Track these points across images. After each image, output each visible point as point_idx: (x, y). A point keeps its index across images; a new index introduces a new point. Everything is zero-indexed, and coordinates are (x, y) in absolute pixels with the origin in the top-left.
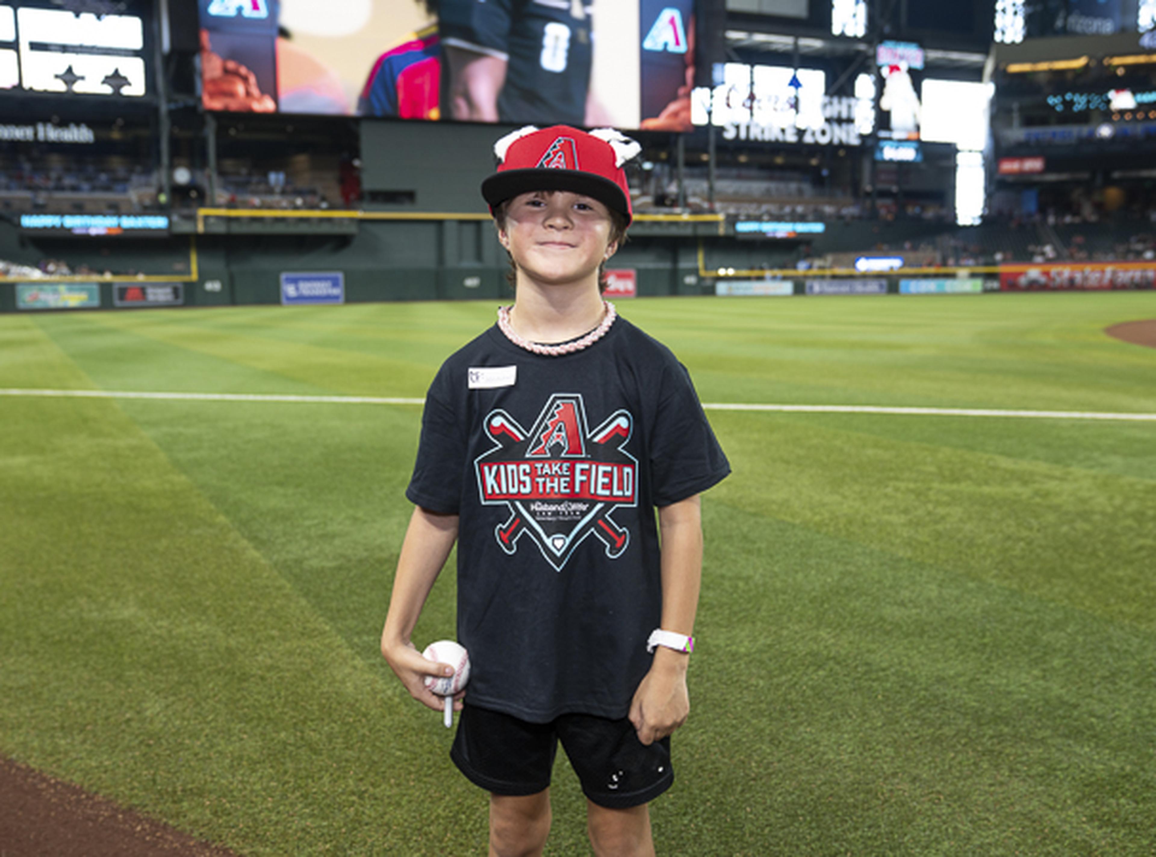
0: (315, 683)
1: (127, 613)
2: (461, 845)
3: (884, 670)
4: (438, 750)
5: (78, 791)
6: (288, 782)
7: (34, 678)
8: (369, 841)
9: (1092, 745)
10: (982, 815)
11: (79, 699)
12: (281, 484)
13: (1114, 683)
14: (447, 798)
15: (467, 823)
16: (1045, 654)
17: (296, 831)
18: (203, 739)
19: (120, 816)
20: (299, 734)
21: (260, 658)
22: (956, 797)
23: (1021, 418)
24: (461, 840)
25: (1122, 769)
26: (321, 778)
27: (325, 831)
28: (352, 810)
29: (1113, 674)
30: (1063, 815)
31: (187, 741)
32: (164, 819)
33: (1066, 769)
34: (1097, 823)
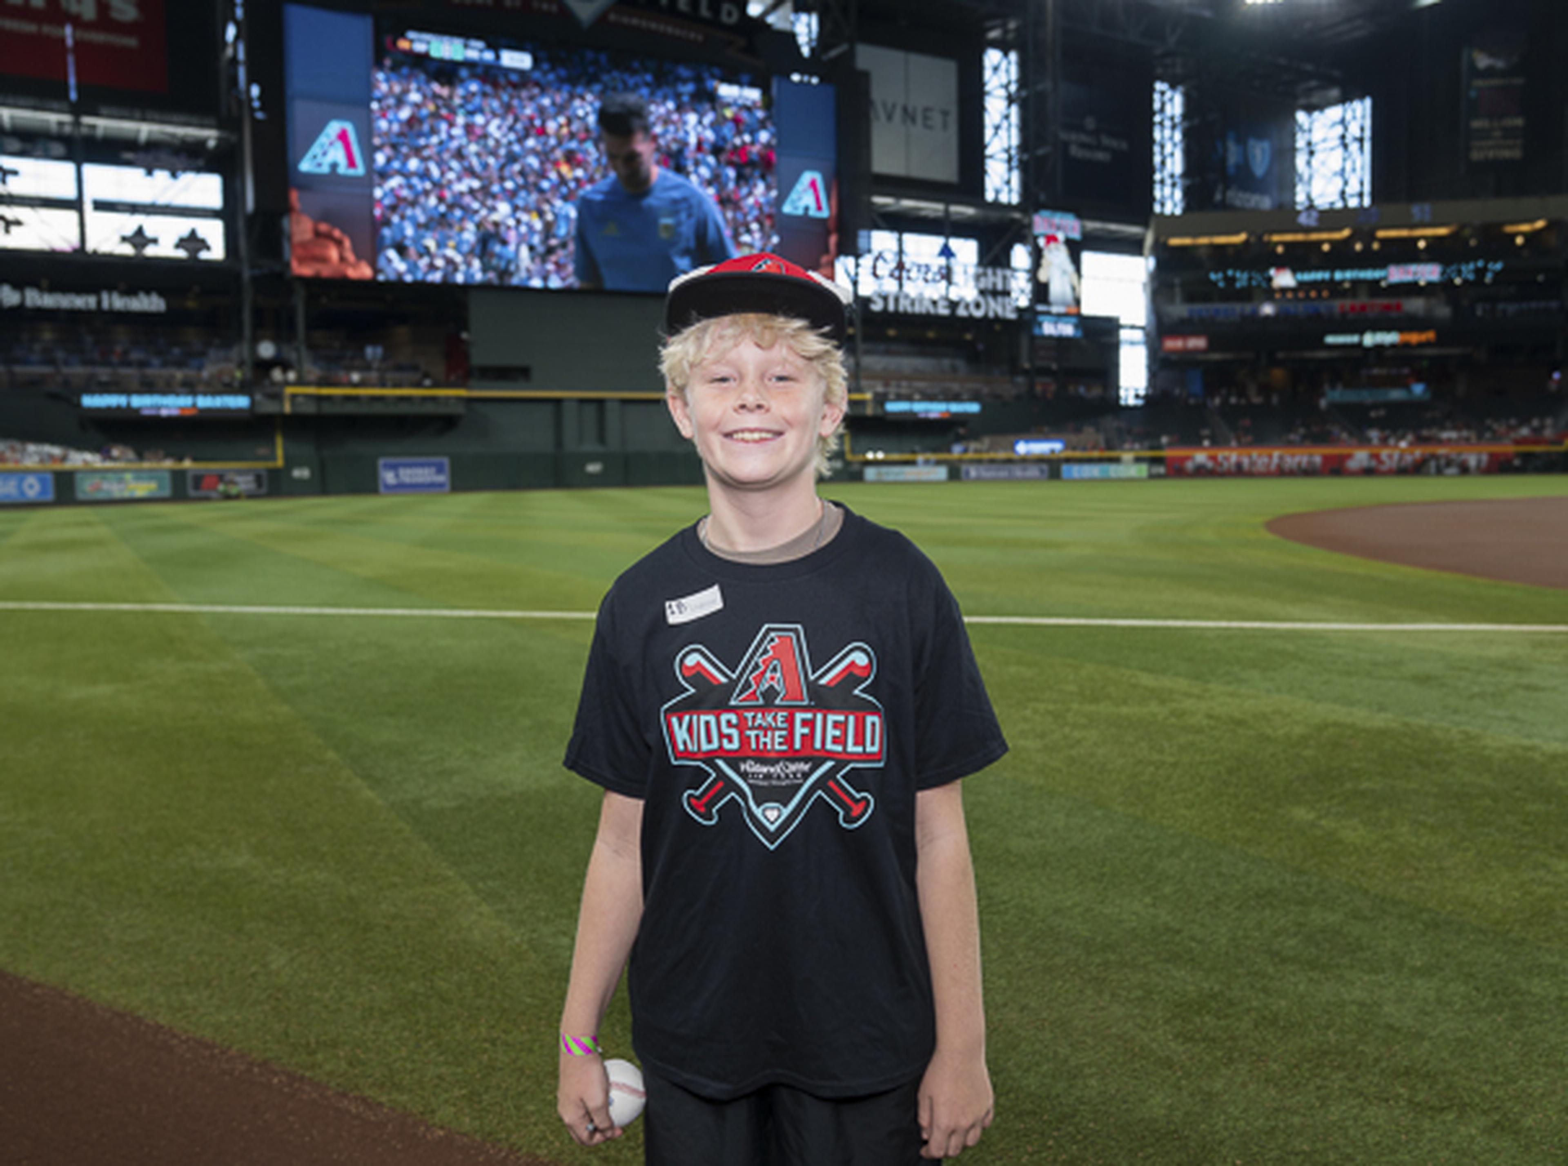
0: (442, 932)
1: (239, 862)
3: (1004, 902)
5: (210, 1046)
6: (419, 1032)
7: (151, 933)
8: (504, 1085)
9: (1189, 968)
10: (1081, 1039)
11: (200, 953)
12: (392, 714)
13: (1217, 908)
16: (1159, 881)
17: (431, 1079)
18: (332, 991)
19: (256, 1070)
20: (428, 984)
21: (383, 906)
22: (1058, 1023)
23: (1168, 629)
25: (1211, 989)
26: (452, 1027)
27: (460, 1078)
28: (485, 1057)
29: (1218, 899)
30: (1153, 1035)
31: (316, 994)
32: (300, 1072)
33: (1162, 992)
34: (1180, 1040)
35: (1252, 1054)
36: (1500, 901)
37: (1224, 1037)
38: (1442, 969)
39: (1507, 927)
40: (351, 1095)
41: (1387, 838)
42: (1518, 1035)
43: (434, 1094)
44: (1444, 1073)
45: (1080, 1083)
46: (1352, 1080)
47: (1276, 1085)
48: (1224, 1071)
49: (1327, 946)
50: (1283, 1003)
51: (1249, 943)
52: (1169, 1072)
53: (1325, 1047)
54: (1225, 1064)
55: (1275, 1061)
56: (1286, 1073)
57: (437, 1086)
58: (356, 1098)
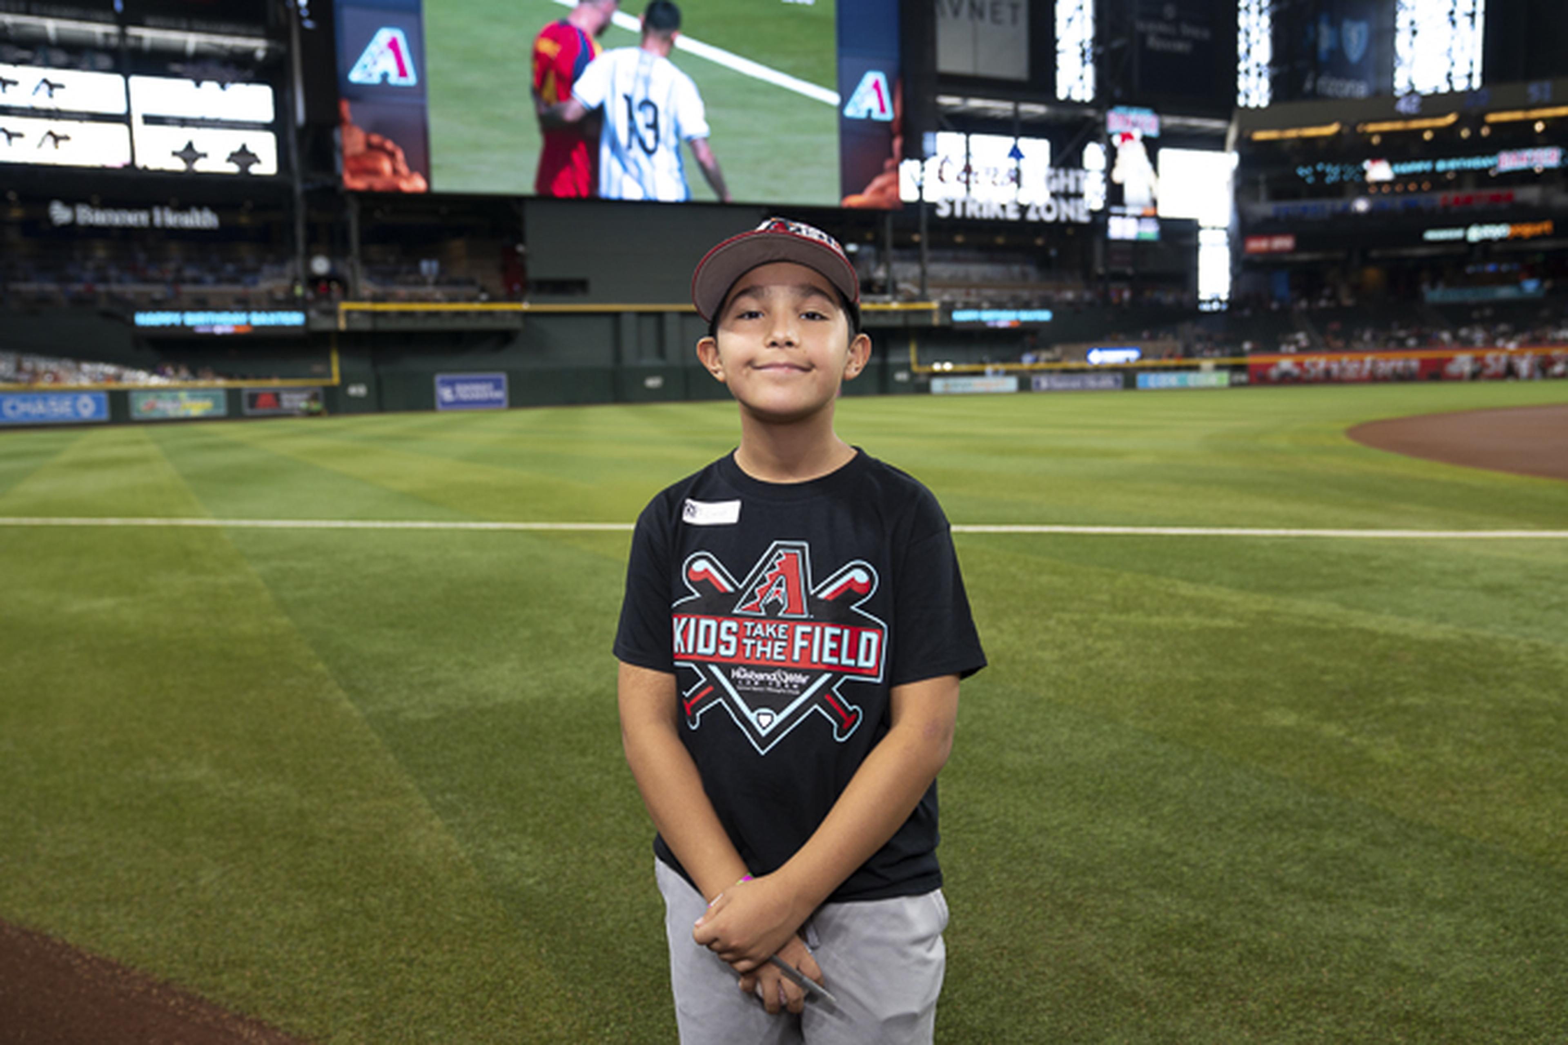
0: (386, 846)
1: (197, 774)
2: (503, 1011)
3: (985, 821)
4: (500, 915)
5: (117, 966)
6: (335, 951)
7: (84, 847)
8: (409, 1009)
9: (1175, 894)
10: (1041, 969)
11: (129, 869)
12: (392, 626)
14: (499, 963)
15: (513, 988)
16: (1159, 800)
17: (335, 1001)
18: (256, 908)
19: (155, 991)
20: (358, 900)
21: (332, 820)
22: (1019, 952)
23: (1220, 537)
24: (504, 1006)
26: (371, 946)
27: (365, 1000)
28: (398, 978)
29: (1221, 820)
30: (1121, 967)
31: (239, 911)
32: (200, 993)
33: (1140, 920)
34: (1152, 973)
35: (1231, 991)
36: (1547, 830)
37: (1202, 971)
38: (1468, 903)
39: (1553, 858)
40: (247, 1018)
41: (1424, 757)
42: (1548, 981)
43: (335, 1017)
44: (1452, 1020)
45: (1030, 1019)
46: (1341, 1025)
47: (1253, 1027)
48: (1195, 1009)
49: (1336, 873)
50: (1276, 935)
51: (1247, 868)
52: (1132, 1009)
53: (1316, 986)
54: (1197, 1002)
55: (1255, 1001)
56: (1265, 1014)
57: (338, 1009)
58: (251, 1022)
